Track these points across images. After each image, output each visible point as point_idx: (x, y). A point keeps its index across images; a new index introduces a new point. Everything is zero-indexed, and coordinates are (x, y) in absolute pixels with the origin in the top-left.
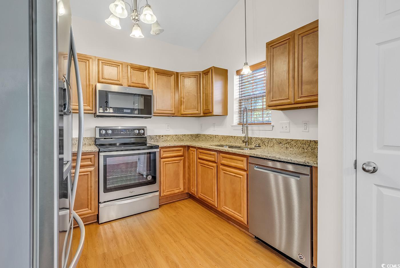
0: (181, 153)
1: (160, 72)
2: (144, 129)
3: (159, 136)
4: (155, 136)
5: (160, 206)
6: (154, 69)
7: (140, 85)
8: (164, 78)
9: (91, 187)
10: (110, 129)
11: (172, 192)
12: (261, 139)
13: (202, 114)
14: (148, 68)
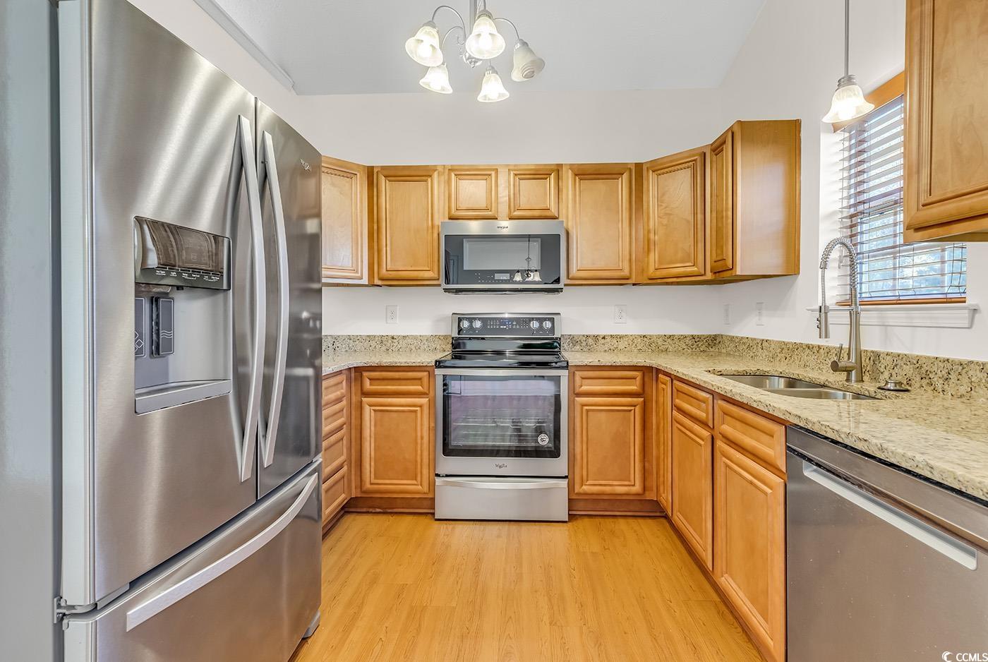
0: (634, 387)
1: (586, 173)
2: (552, 320)
3: (596, 337)
4: (584, 336)
5: (572, 517)
6: (571, 166)
7: (537, 213)
8: (601, 186)
9: (422, 438)
10: (479, 319)
11: (608, 489)
12: (917, 362)
13: (709, 276)
14: (558, 169)
